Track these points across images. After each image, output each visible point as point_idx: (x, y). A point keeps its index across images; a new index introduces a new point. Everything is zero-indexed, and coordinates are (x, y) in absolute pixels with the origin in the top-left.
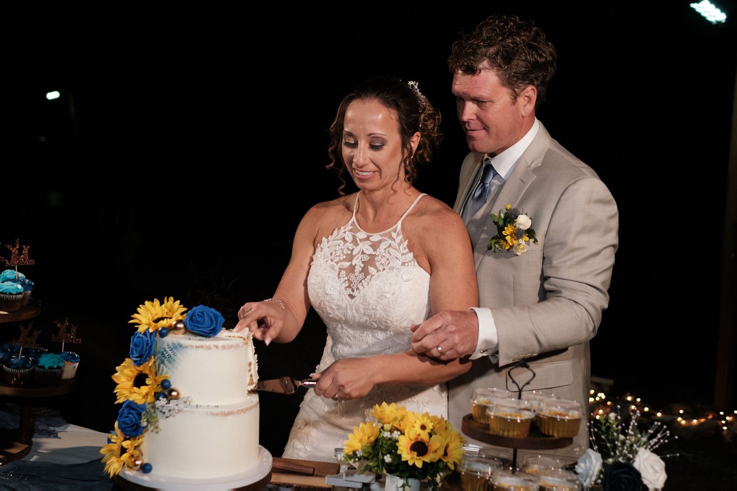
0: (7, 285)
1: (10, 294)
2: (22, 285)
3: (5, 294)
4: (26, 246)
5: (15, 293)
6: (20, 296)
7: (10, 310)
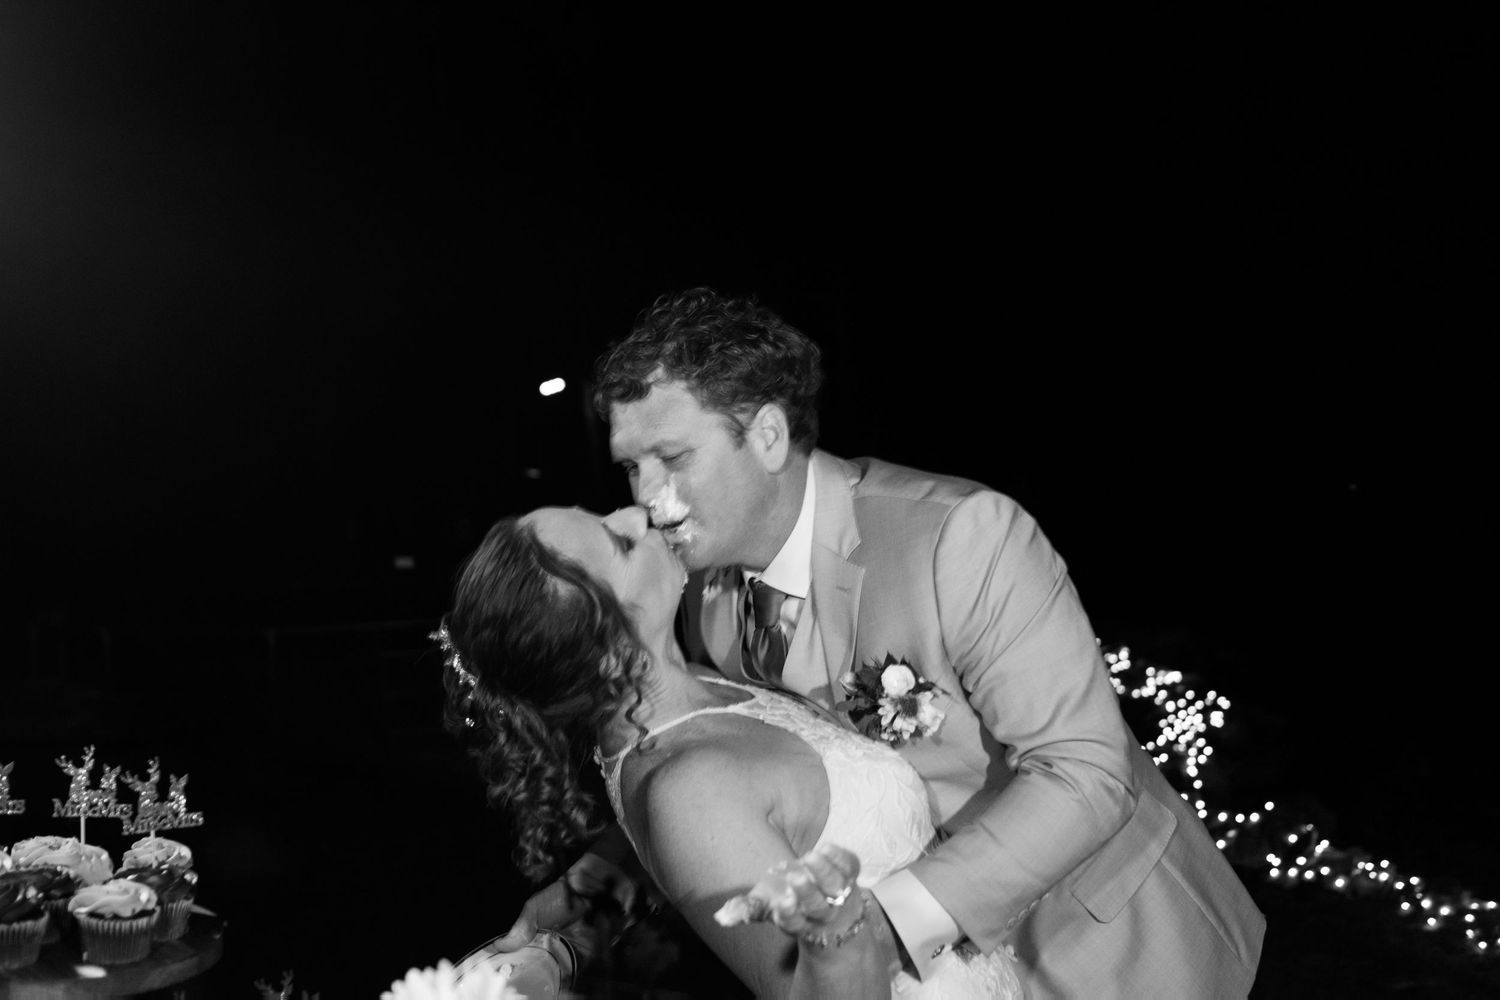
0: (108, 893)
1: (116, 917)
2: (159, 889)
3: (100, 916)
4: (179, 777)
5: (128, 913)
6: (143, 922)
7: (118, 962)
